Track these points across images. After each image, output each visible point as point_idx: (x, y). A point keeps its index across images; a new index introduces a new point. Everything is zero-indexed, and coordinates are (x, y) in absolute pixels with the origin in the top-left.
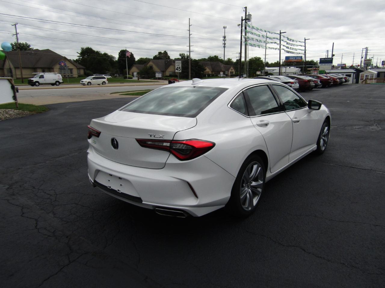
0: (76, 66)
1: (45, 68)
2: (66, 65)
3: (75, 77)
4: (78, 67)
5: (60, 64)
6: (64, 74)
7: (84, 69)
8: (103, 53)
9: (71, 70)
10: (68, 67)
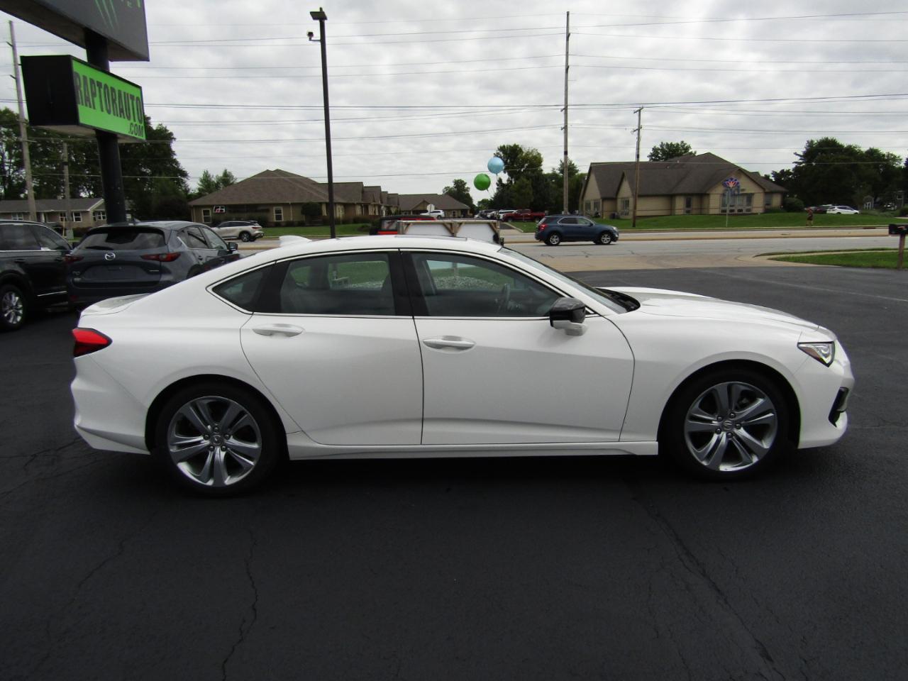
0: (764, 189)
1: (692, 195)
2: (739, 187)
3: (757, 214)
4: (767, 190)
5: (724, 185)
6: (731, 206)
7: (784, 195)
8: (864, 149)
9: (749, 197)
10: (743, 190)
